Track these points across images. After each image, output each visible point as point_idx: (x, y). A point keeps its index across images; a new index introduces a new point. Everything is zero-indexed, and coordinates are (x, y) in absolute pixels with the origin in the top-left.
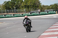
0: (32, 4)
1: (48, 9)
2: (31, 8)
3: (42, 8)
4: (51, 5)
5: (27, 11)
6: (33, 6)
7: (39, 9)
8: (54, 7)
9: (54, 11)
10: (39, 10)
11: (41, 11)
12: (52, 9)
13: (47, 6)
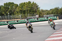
0: (29, 9)
1: (48, 14)
2: (28, 13)
3: (41, 14)
4: (51, 10)
5: (23, 18)
6: (30, 11)
7: (37, 14)
8: (55, 11)
9: (54, 16)
10: (37, 16)
11: (40, 17)
12: (53, 14)
13: (47, 10)
